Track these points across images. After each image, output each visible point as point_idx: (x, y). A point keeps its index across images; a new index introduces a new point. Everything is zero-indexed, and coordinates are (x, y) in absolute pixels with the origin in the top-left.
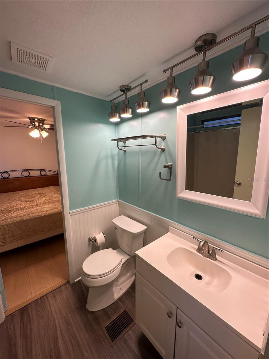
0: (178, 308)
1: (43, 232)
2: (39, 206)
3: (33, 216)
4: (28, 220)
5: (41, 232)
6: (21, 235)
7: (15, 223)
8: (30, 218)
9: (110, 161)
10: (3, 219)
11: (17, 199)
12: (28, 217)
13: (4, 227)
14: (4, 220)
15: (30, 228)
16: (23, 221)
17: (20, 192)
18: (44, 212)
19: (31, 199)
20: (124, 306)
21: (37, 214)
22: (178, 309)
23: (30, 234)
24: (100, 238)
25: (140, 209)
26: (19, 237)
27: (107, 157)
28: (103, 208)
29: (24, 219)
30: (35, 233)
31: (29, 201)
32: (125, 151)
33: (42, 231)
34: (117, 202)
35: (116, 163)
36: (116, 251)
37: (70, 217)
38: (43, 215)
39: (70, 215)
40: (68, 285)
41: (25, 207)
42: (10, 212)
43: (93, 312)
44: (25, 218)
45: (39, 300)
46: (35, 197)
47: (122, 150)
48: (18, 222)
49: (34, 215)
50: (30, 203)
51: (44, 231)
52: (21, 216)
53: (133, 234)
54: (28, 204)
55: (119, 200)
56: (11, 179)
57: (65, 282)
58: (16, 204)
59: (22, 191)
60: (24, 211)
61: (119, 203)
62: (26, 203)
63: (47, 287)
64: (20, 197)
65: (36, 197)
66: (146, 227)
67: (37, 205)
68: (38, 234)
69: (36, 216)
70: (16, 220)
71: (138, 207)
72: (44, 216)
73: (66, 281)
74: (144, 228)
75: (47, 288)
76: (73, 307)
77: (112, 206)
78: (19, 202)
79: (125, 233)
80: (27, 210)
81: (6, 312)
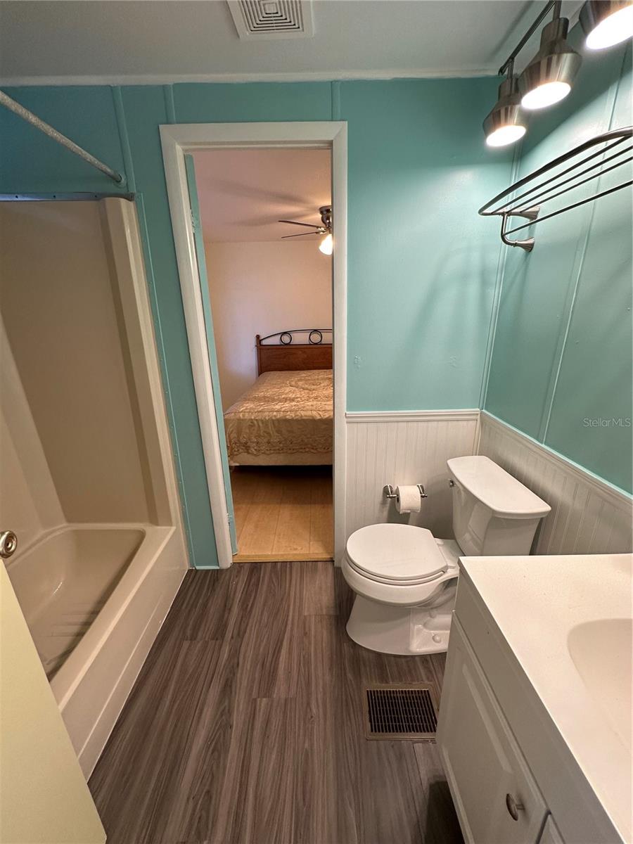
0: (549, 813)
1: (315, 451)
2: (319, 401)
3: (302, 416)
4: (292, 420)
5: (312, 451)
6: (281, 445)
7: (273, 420)
8: (297, 417)
9: (473, 289)
10: (260, 409)
11: (293, 383)
12: (293, 416)
13: (258, 423)
14: (260, 411)
15: (294, 437)
16: (286, 421)
17: (302, 372)
18: (320, 413)
19: (313, 387)
20: (428, 679)
21: (309, 413)
22: (549, 816)
23: (294, 447)
24: (410, 496)
25: (543, 446)
26: (277, 448)
27: (464, 277)
28: (430, 424)
29: (287, 417)
30: (301, 448)
31: (307, 389)
32: (529, 248)
33: (313, 449)
34: (477, 414)
35: (495, 294)
36: (442, 543)
37: (346, 425)
38: (319, 417)
39: (346, 420)
40: (330, 566)
41: (297, 398)
42: (273, 400)
43: (355, 644)
44: (290, 415)
45: (279, 565)
46: (320, 383)
47: (515, 245)
48: (278, 420)
49: (303, 413)
50: (308, 393)
51: (316, 449)
52: (283, 412)
53: (494, 512)
54: (304, 394)
55: (484, 410)
56: (294, 347)
57: (326, 556)
58: (288, 391)
59: (305, 372)
60: (294, 403)
61: (484, 421)
62: (302, 392)
63: (296, 549)
64: (299, 380)
65: (322, 385)
66: (548, 508)
67: (316, 398)
68: (306, 452)
69: (306, 416)
70: (275, 416)
71: (537, 439)
72: (319, 420)
73: (329, 557)
74: (542, 507)
75: (295, 552)
76: (324, 612)
77: (460, 423)
78: (294, 388)
79: (476, 506)
80: (298, 404)
81: (236, 556)
